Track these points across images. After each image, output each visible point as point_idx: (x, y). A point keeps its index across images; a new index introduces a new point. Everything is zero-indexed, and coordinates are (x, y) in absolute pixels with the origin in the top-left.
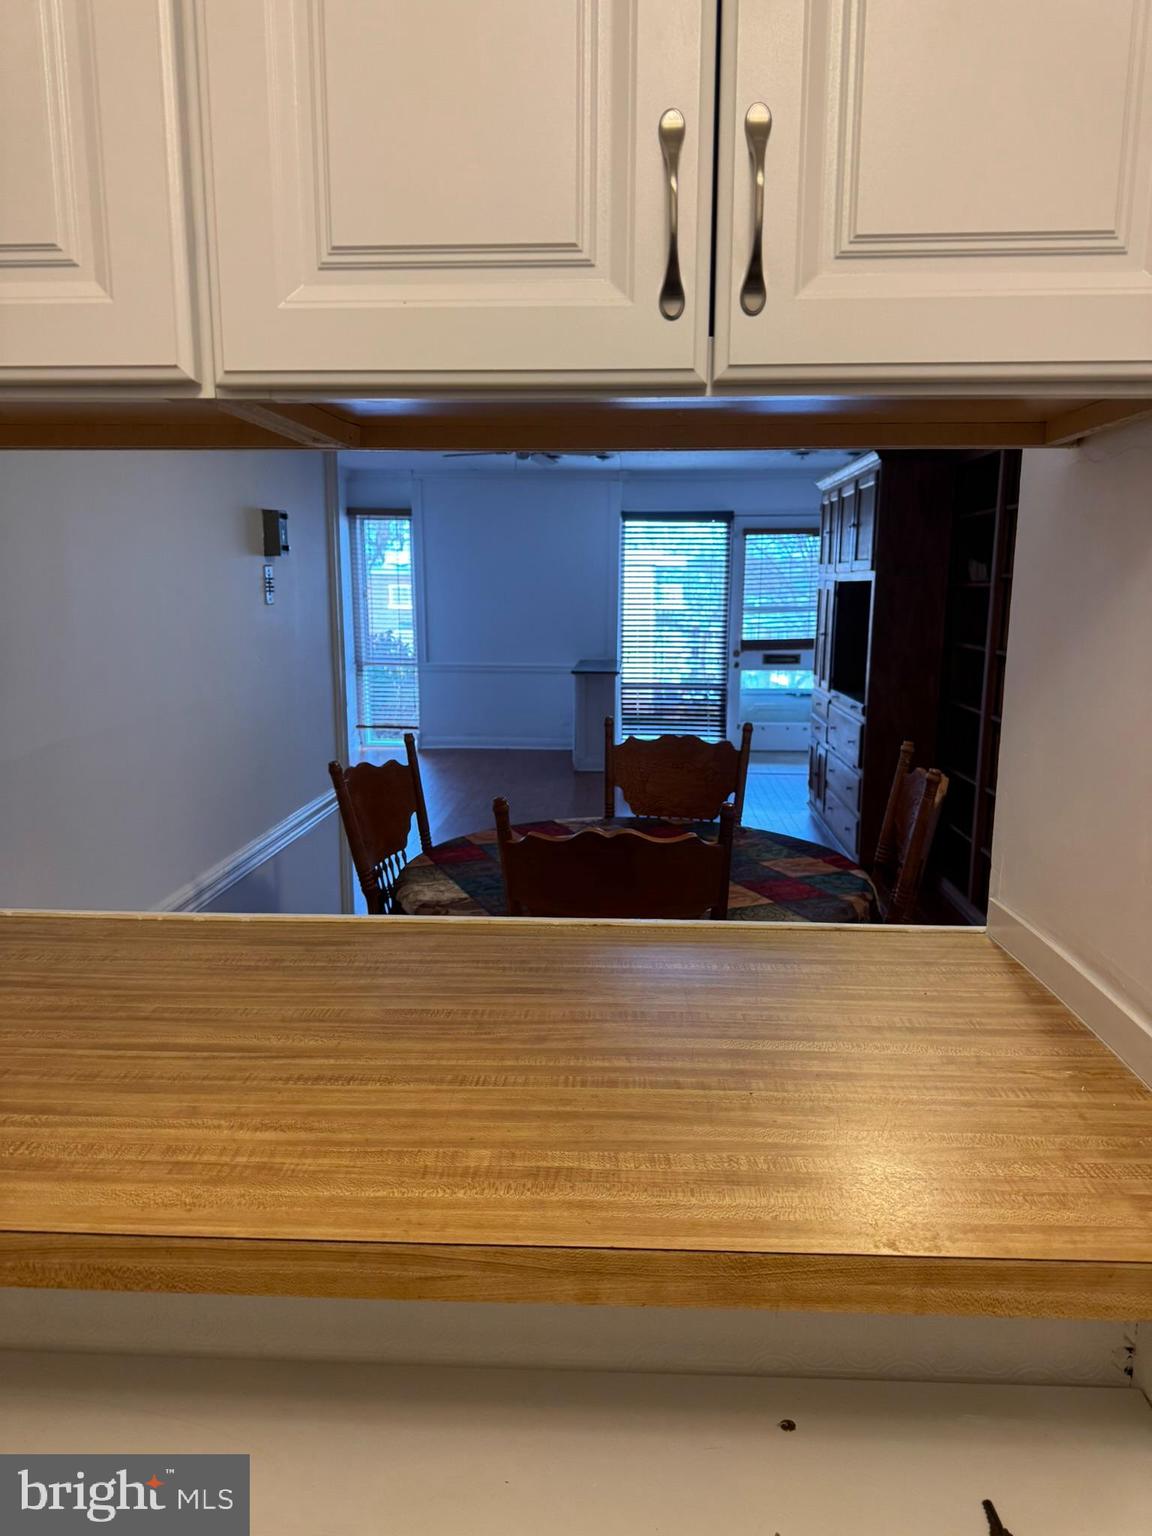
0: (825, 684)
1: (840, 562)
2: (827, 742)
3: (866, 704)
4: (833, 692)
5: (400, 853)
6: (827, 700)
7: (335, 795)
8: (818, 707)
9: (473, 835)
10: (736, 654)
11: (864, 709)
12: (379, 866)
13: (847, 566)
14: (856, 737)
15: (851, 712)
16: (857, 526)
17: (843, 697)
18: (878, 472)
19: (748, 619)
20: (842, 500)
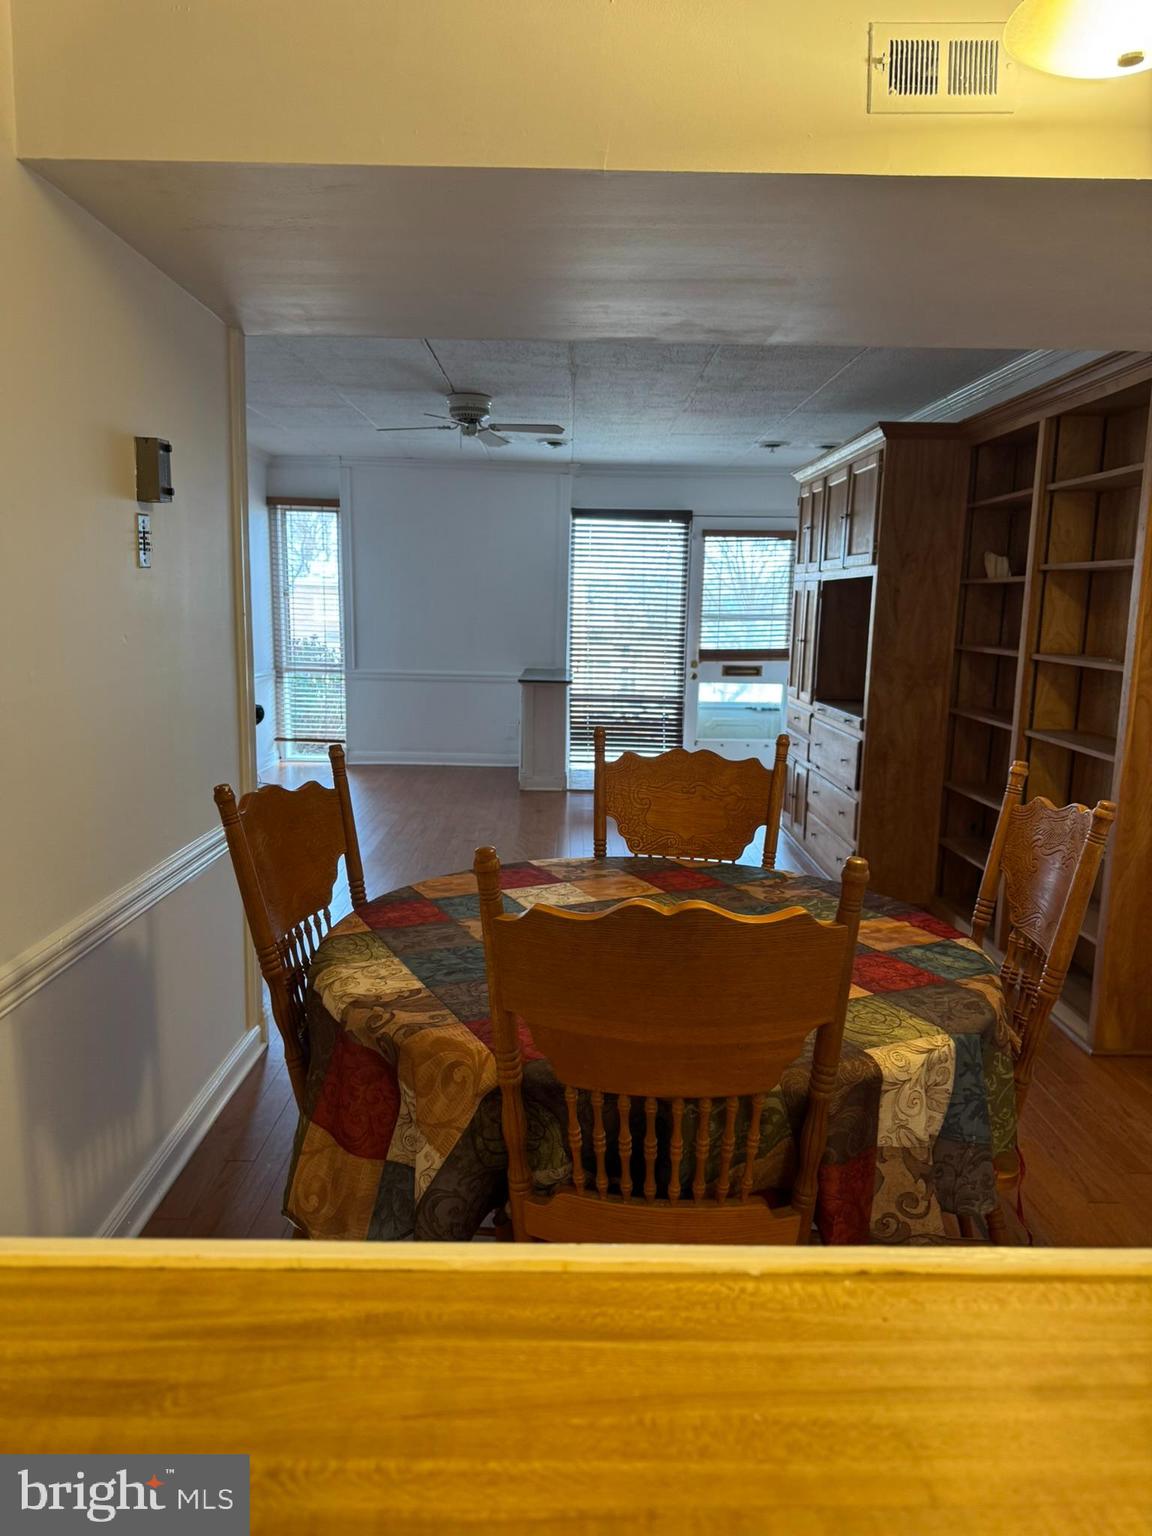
0: (806, 696)
1: (825, 559)
2: (809, 761)
3: (865, 717)
4: (817, 705)
5: (321, 913)
6: (809, 714)
7: (224, 833)
8: (796, 722)
9: (424, 884)
10: (694, 665)
11: (862, 722)
12: (290, 933)
13: (839, 563)
14: (853, 755)
15: (845, 727)
16: (850, 516)
17: (830, 709)
18: (881, 451)
19: (706, 626)
20: (827, 490)
